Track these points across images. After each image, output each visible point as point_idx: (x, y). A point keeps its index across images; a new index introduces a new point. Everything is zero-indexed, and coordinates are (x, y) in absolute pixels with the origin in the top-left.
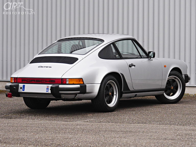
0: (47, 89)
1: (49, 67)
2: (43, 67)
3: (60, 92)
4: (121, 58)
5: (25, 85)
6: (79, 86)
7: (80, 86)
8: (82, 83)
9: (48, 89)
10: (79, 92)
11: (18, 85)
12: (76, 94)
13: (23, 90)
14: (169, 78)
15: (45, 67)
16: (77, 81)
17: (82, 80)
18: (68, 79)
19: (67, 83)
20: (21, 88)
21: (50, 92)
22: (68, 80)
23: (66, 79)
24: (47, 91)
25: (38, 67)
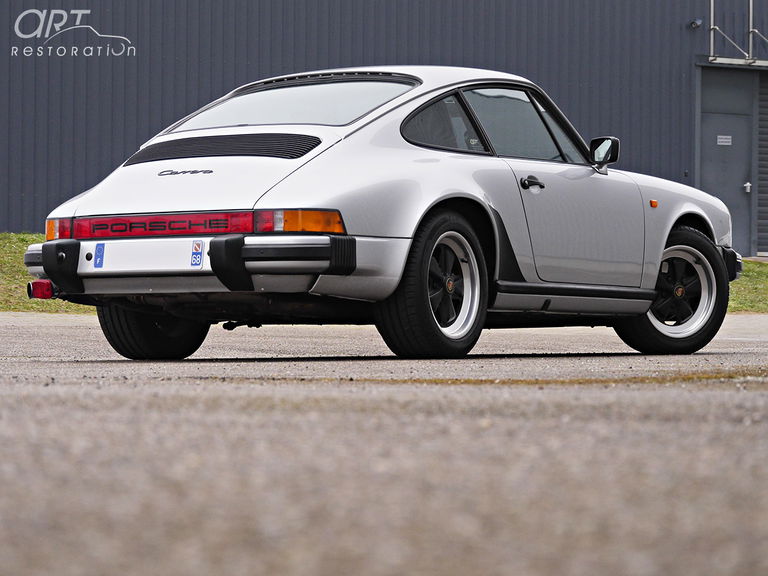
0: (194, 254)
1: (205, 172)
2: (177, 173)
3: (250, 264)
4: (487, 150)
5: (103, 245)
6: (325, 239)
7: (332, 239)
8: (337, 229)
9: (200, 254)
10: (325, 264)
11: (77, 247)
12: (314, 274)
13: (96, 266)
14: (667, 252)
16: (318, 222)
17: (338, 219)
18: (279, 212)
19: (276, 229)
20: (88, 257)
21: (206, 265)
22: (279, 216)
23: (272, 211)
24: (196, 264)
25: (160, 174)
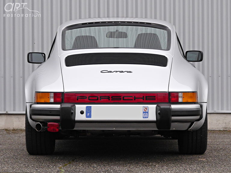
0: (144, 112)
1: (128, 72)
2: (111, 72)
9: (147, 113)
11: (74, 108)
15: (117, 72)
18: (181, 94)
20: (82, 113)
23: (178, 93)
24: (145, 117)
25: (101, 72)
